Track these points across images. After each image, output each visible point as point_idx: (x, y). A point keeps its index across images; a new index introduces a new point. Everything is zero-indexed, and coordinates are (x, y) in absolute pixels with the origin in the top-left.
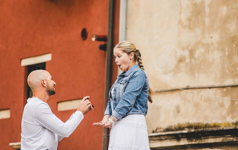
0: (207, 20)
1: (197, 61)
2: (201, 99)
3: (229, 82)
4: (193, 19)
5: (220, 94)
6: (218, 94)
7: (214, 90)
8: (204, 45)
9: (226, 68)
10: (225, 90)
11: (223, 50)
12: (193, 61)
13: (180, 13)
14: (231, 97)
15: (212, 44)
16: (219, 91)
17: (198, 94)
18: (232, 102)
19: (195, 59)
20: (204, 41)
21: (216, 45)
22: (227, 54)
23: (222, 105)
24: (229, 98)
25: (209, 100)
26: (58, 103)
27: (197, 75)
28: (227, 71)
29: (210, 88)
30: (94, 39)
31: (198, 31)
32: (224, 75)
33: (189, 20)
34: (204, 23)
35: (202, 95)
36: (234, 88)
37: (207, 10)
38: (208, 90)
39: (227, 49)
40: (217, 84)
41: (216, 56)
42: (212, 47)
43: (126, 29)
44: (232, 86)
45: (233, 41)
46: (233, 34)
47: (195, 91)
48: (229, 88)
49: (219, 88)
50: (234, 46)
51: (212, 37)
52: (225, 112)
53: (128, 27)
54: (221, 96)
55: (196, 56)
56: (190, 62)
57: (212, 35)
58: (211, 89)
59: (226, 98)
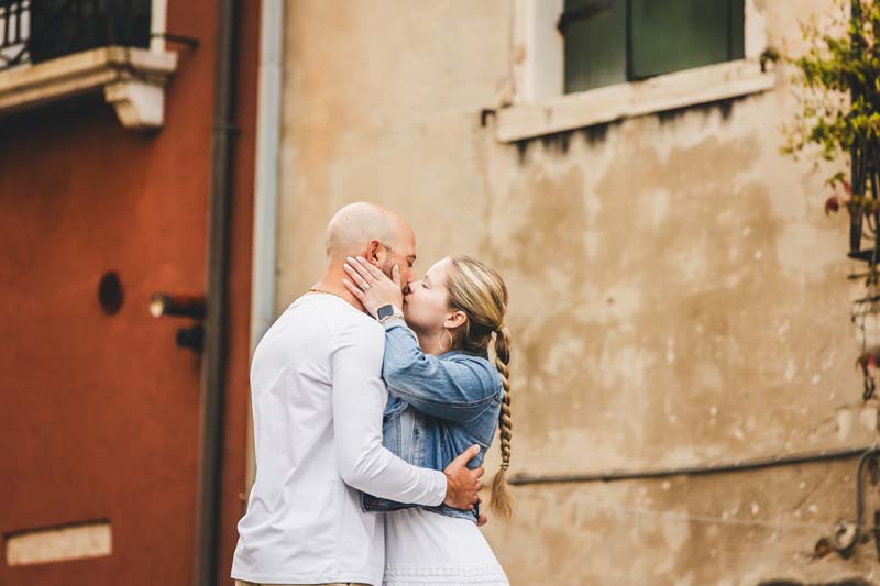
0: (592, 242)
1: (556, 387)
2: (573, 519)
3: (683, 457)
4: (538, 236)
5: (649, 501)
6: (638, 501)
7: (623, 487)
8: (578, 329)
9: (668, 409)
10: (666, 485)
11: (656, 346)
12: (538, 385)
13: (487, 215)
14: (690, 511)
15: (614, 324)
16: (642, 489)
17: (560, 502)
18: (697, 528)
19: (546, 378)
20: (583, 314)
21: (627, 328)
22: (671, 357)
23: (655, 541)
24: (684, 515)
25: (603, 523)
26: (8, 536)
27: (553, 434)
28: (673, 419)
29: (607, 479)
30: (157, 309)
31: (558, 279)
32: (660, 435)
33: (522, 238)
34: (579, 251)
35: (575, 506)
36: (701, 481)
37: (593, 204)
38: (601, 487)
39: (671, 342)
40: (637, 466)
41: (629, 366)
42: (612, 334)
43: (278, 272)
44: (695, 473)
45: (695, 314)
46: (695, 290)
47: (549, 493)
48: (682, 479)
49: (644, 481)
50: (700, 329)
51: (611, 301)
52: (667, 565)
53: (282, 265)
54: (652, 507)
55: (551, 366)
56: (529, 389)
57: (612, 292)
58: (613, 485)
59: (670, 515)
